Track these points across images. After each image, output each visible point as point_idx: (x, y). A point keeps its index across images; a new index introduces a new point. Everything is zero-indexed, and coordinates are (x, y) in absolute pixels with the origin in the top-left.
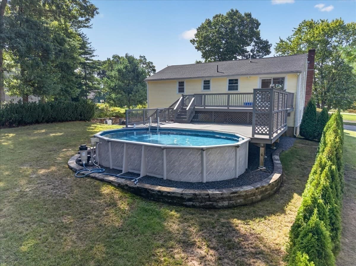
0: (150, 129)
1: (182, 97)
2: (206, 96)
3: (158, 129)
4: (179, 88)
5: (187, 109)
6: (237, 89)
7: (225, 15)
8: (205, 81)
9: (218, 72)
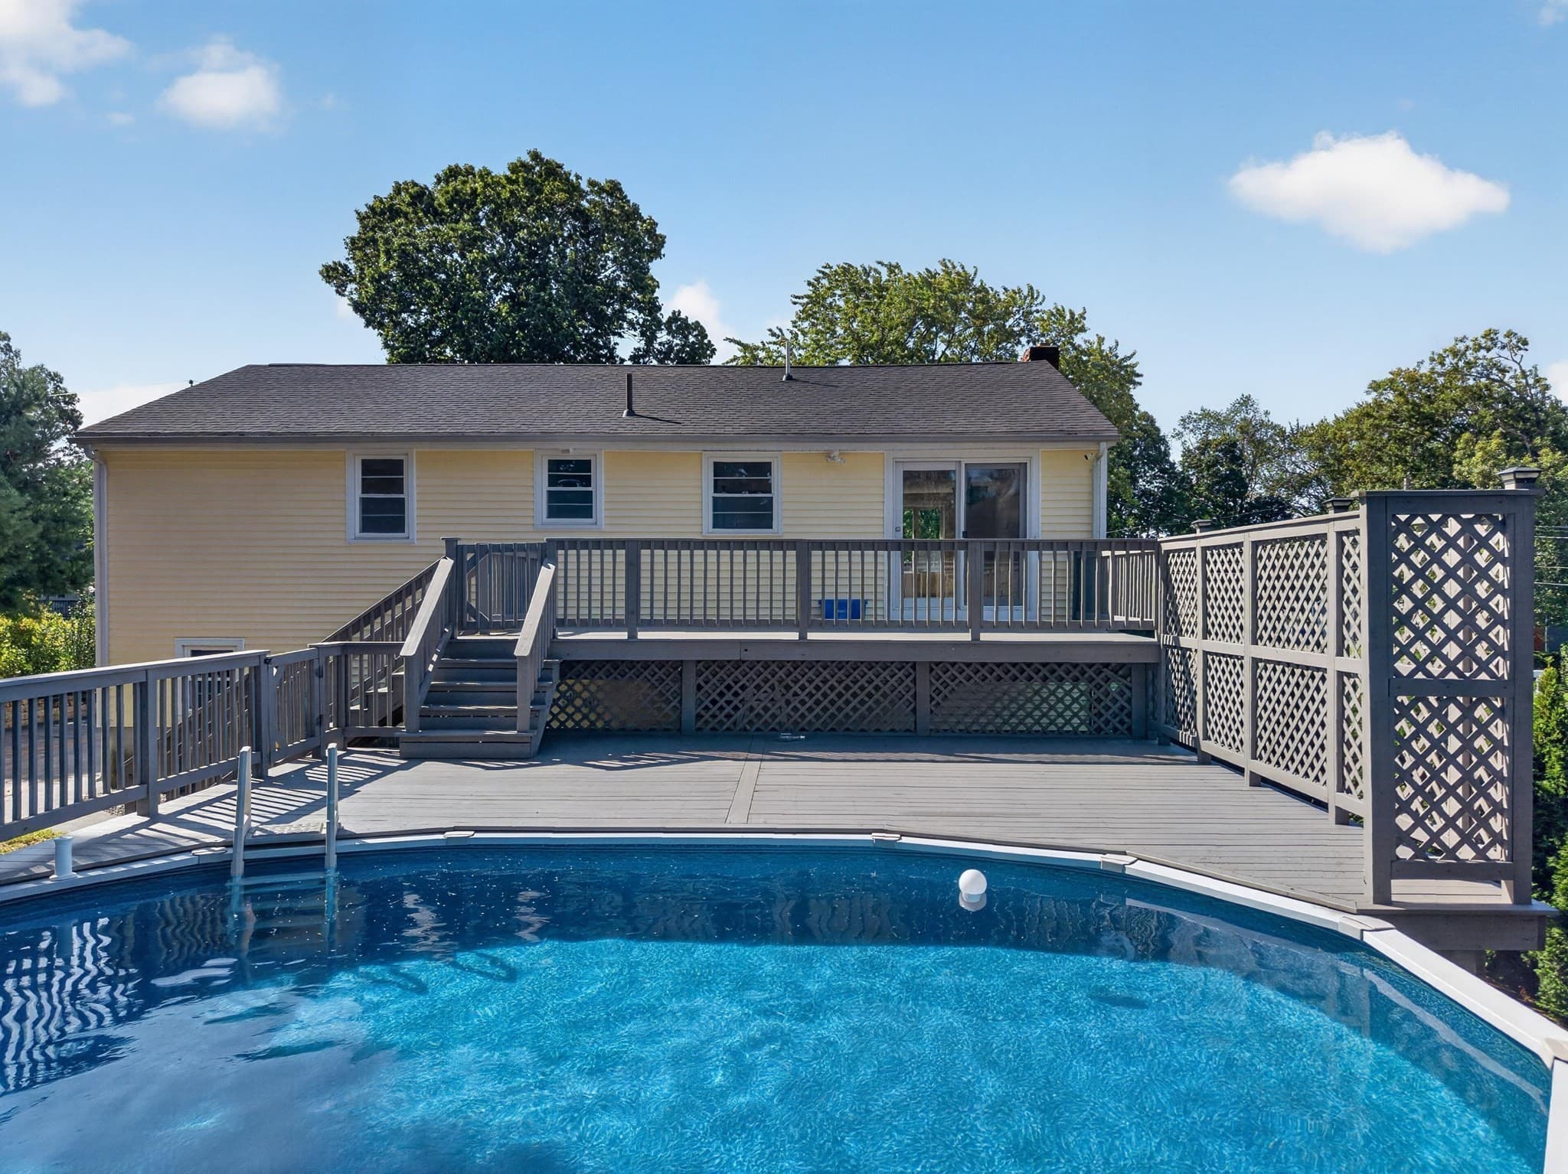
0: (239, 868)
1: (446, 566)
2: (645, 553)
3: (332, 861)
4: (363, 501)
5: (523, 649)
6: (766, 522)
7: (500, 170)
8: (554, 465)
9: (631, 413)
